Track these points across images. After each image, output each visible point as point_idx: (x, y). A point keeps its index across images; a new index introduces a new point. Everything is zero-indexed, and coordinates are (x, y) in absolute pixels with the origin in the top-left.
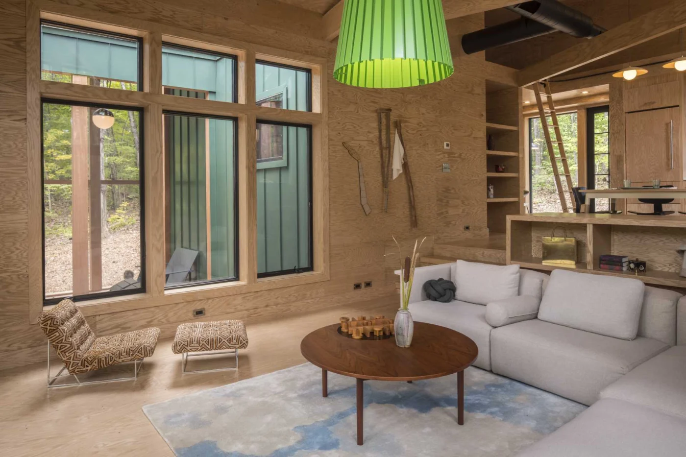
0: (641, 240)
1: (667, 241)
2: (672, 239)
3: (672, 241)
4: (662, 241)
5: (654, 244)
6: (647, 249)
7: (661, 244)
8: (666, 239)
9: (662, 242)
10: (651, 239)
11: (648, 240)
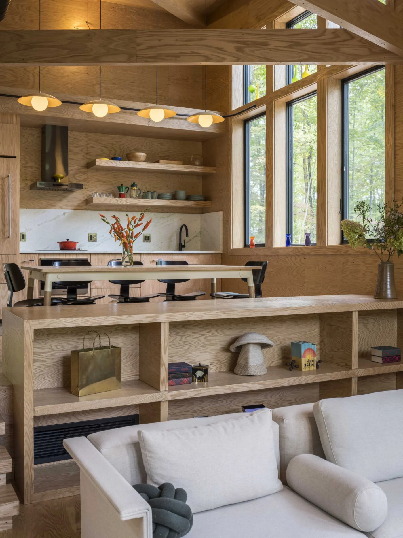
0: (182, 336)
1: (208, 335)
2: (213, 331)
3: (213, 334)
4: (204, 335)
5: (196, 340)
6: (189, 348)
7: (202, 338)
8: (208, 332)
9: (204, 337)
10: (193, 334)
11: (190, 335)
